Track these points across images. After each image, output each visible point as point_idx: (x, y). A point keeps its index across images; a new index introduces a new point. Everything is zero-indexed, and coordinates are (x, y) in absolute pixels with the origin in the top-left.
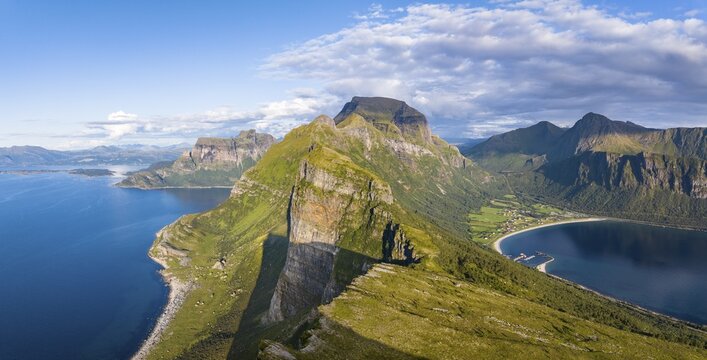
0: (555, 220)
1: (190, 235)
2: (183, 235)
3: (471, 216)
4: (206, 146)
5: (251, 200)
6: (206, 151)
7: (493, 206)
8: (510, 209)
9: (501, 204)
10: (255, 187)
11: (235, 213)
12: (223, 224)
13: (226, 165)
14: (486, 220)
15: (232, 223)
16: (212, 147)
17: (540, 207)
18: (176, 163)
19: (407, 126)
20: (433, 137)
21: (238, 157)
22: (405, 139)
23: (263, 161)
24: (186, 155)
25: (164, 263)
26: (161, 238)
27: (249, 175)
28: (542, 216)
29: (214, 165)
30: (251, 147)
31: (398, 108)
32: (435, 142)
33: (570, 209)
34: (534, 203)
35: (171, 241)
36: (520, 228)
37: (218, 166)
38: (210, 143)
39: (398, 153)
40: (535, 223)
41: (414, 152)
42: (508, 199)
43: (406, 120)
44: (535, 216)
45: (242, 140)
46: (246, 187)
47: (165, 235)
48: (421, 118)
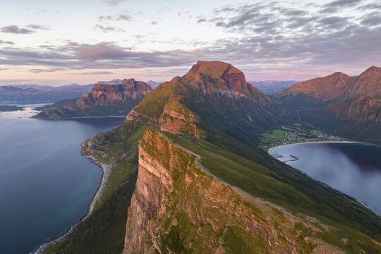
2: (101, 143)
3: (264, 135)
4: (101, 90)
5: (138, 123)
6: (100, 93)
7: (282, 130)
8: (293, 132)
10: (139, 116)
11: (129, 130)
12: (123, 137)
13: (115, 101)
15: (129, 135)
16: (105, 90)
17: (315, 132)
18: (78, 101)
19: (230, 80)
20: (249, 85)
21: (123, 97)
22: (229, 88)
23: (143, 103)
24: (86, 95)
25: (94, 158)
26: (87, 146)
27: (136, 110)
28: (312, 137)
29: (107, 102)
30: (131, 90)
31: (225, 68)
32: (249, 89)
33: (335, 134)
34: (312, 129)
35: (94, 147)
36: (291, 142)
37: (109, 103)
38: (103, 88)
39: (224, 97)
40: (303, 141)
41: (234, 96)
42: (296, 126)
43: (231, 76)
44: (306, 137)
45: (125, 85)
46: (135, 117)
47: (89, 144)
48: (241, 74)
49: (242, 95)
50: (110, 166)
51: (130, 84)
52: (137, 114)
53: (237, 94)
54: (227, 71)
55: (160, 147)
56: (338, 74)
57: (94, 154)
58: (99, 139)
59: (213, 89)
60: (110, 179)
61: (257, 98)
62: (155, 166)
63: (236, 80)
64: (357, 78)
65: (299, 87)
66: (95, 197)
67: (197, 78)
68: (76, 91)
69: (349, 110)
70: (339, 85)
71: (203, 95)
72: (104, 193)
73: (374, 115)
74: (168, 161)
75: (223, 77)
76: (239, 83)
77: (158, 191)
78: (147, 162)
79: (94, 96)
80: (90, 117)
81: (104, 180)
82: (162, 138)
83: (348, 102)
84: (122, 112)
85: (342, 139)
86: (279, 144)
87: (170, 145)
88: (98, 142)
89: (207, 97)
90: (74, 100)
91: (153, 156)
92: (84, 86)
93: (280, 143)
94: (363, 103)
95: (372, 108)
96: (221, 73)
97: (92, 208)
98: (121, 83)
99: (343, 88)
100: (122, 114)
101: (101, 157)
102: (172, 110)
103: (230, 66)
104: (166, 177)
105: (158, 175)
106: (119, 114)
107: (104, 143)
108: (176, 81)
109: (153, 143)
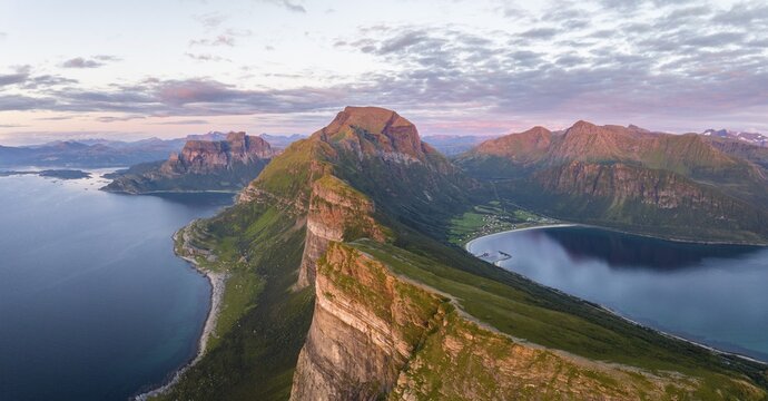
0: (528, 226)
1: (210, 237)
2: (203, 237)
3: (453, 221)
4: (196, 150)
5: (260, 206)
6: (195, 154)
7: (476, 212)
8: (491, 214)
9: (481, 210)
10: (262, 195)
11: (246, 218)
12: (236, 228)
13: (216, 167)
14: (466, 224)
16: (202, 150)
17: (520, 213)
18: (163, 166)
19: (397, 136)
20: (422, 144)
21: (228, 160)
22: (395, 148)
23: (266, 172)
24: (174, 157)
25: (193, 261)
26: (183, 240)
27: (256, 184)
28: (518, 222)
29: (204, 168)
30: (241, 150)
31: (388, 118)
32: (424, 151)
33: (547, 215)
34: (516, 209)
35: (193, 243)
36: (493, 231)
37: (208, 170)
38: (200, 146)
39: (388, 163)
40: (509, 228)
41: (403, 161)
42: (493, 205)
43: (397, 131)
44: (512, 222)
45: (231, 143)
46: (254, 195)
47: (186, 237)
48: (412, 127)
49: (414, 160)
50: (222, 276)
51: (238, 140)
52: (257, 192)
53: (406, 158)
54: (391, 122)
55: (366, 279)
56: (538, 129)
57: (195, 255)
58: (200, 231)
59: (374, 151)
60: (224, 298)
61: (436, 165)
62: (358, 315)
63: (405, 137)
64: (564, 136)
65: (489, 146)
66: (206, 328)
67: (349, 133)
68: (157, 149)
69: (561, 180)
70: (540, 144)
71: (359, 159)
72: (219, 321)
73: (592, 186)
74: (388, 307)
75: (385, 131)
76: (409, 141)
77: (364, 355)
78: (340, 306)
79: (186, 159)
80: (181, 191)
81: (216, 300)
82: (369, 264)
83: (559, 170)
84: (227, 184)
85: (558, 221)
86: (478, 236)
87: (389, 279)
88: (199, 235)
89: (365, 164)
90: (157, 165)
91: (353, 296)
92: (168, 141)
93: (477, 232)
94: (576, 171)
95: (588, 178)
96: (382, 126)
97: (203, 345)
98: (224, 138)
99: (547, 149)
100: (226, 187)
101: (205, 259)
102: (330, 190)
103: (394, 115)
104: (382, 333)
105: (362, 328)
106: (223, 188)
107: (209, 238)
108: (318, 139)
109: (350, 272)
